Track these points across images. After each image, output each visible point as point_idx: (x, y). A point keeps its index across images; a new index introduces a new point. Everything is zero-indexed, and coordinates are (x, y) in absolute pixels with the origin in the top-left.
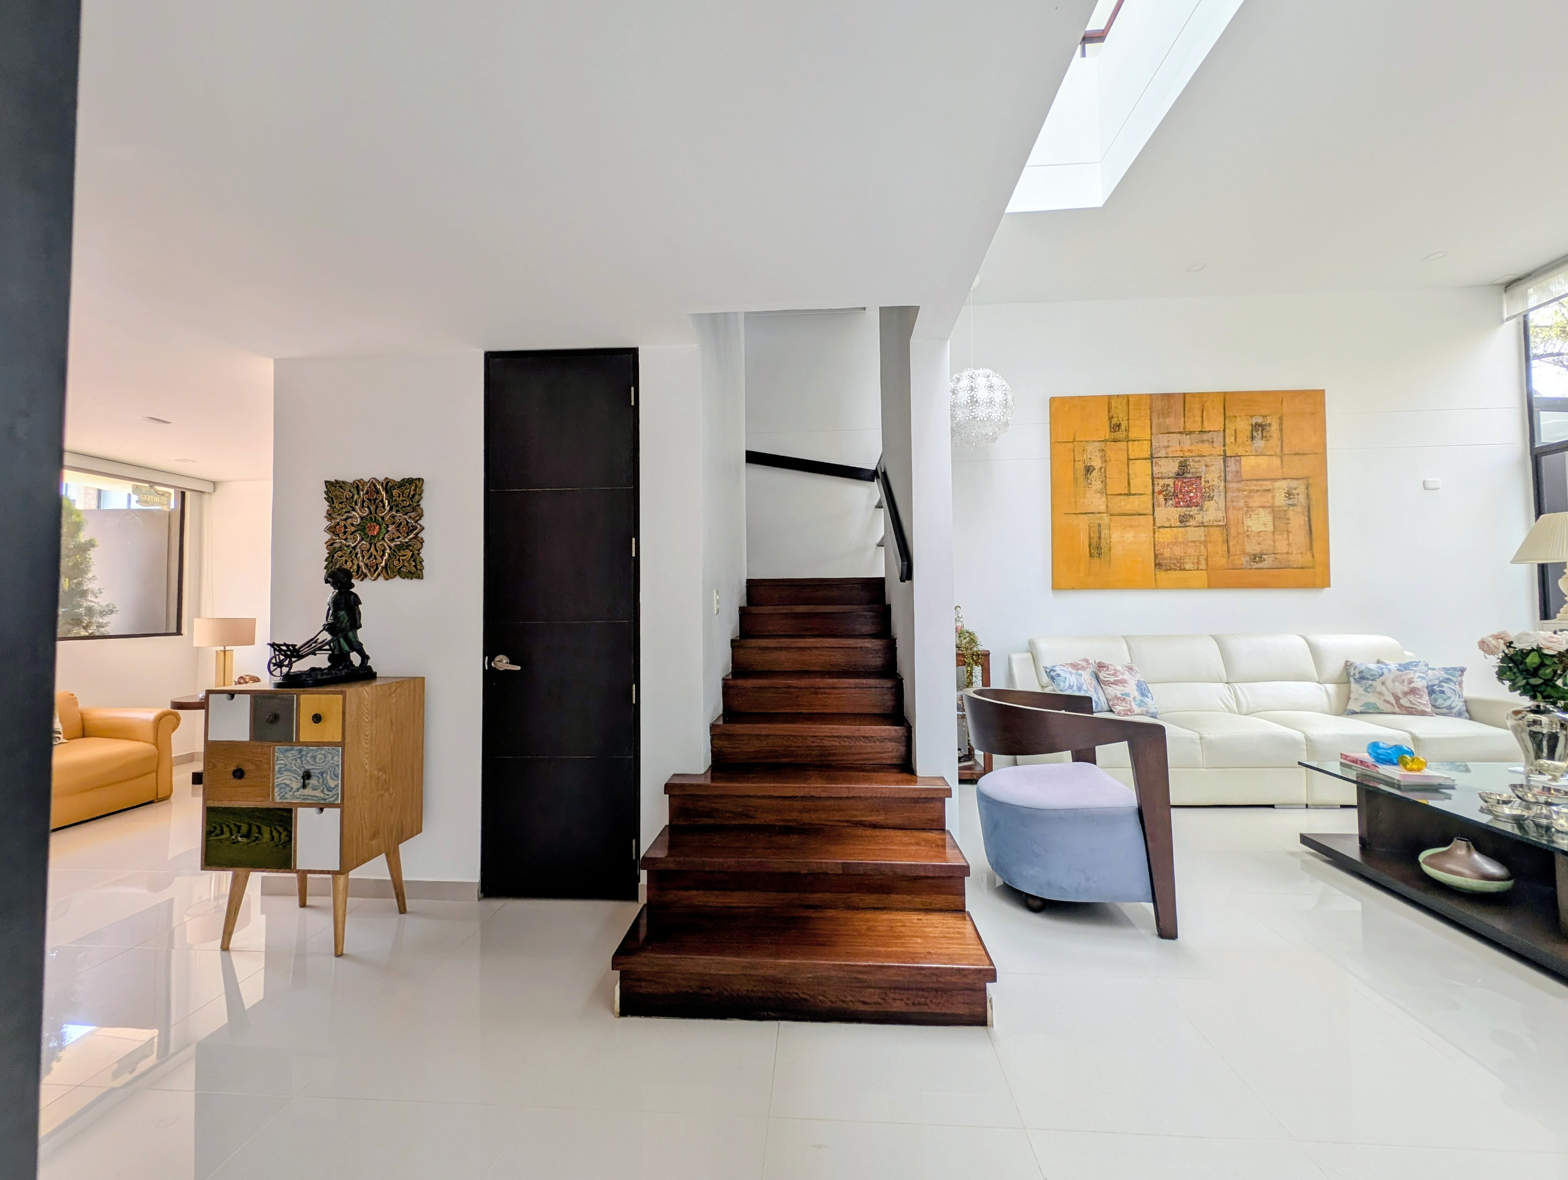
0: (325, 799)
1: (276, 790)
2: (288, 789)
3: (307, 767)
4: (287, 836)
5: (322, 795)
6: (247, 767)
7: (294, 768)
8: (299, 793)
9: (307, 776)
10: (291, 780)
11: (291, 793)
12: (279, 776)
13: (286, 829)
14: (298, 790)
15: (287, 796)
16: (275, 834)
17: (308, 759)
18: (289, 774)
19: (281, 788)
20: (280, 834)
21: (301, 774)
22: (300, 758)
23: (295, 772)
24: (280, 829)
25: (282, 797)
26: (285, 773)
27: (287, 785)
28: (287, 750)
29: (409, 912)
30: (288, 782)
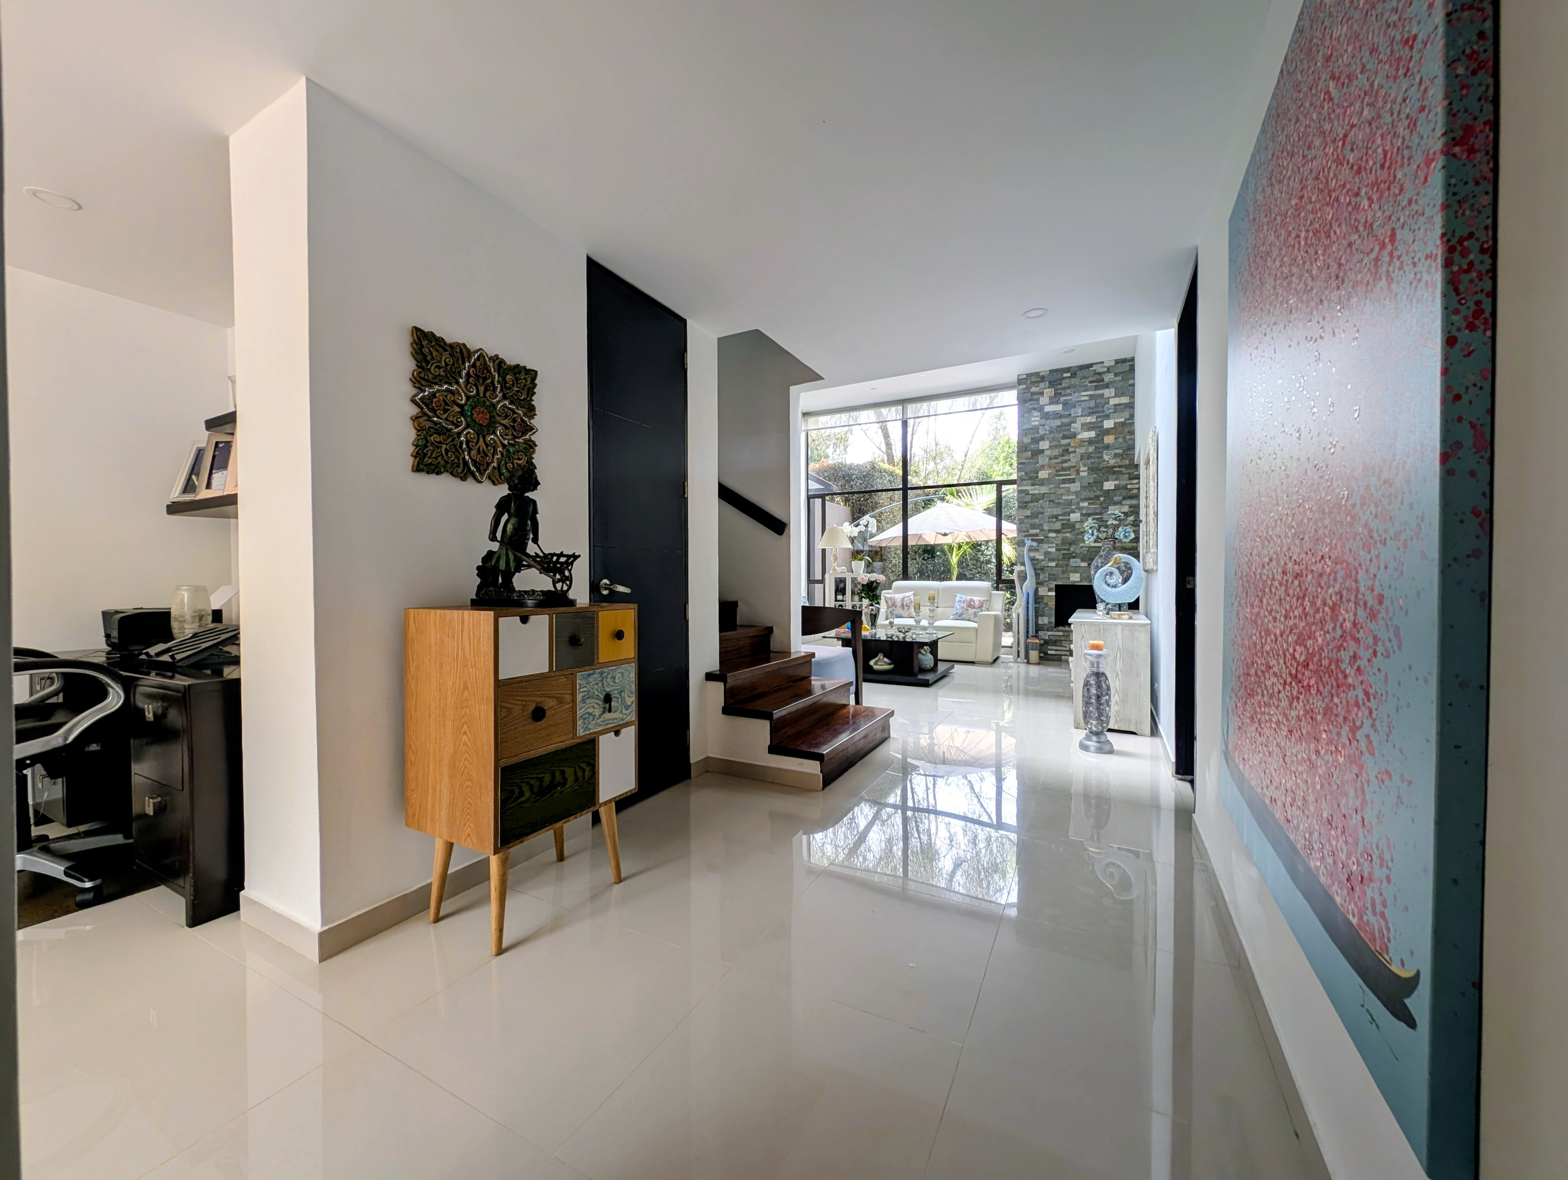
0: (623, 720)
1: (579, 722)
2: (591, 718)
3: (608, 690)
4: (590, 771)
5: (621, 716)
6: (549, 704)
7: (596, 693)
8: (601, 719)
9: (608, 699)
10: (594, 707)
11: (594, 722)
12: (582, 705)
13: (589, 764)
14: (600, 716)
15: (590, 726)
16: (580, 774)
17: (609, 680)
18: (593, 701)
19: (585, 719)
20: (584, 770)
21: (602, 697)
22: (602, 681)
23: (598, 698)
24: (583, 765)
25: (587, 728)
26: (588, 701)
27: (590, 714)
28: (589, 675)
29: (568, 857)
30: (590, 710)
